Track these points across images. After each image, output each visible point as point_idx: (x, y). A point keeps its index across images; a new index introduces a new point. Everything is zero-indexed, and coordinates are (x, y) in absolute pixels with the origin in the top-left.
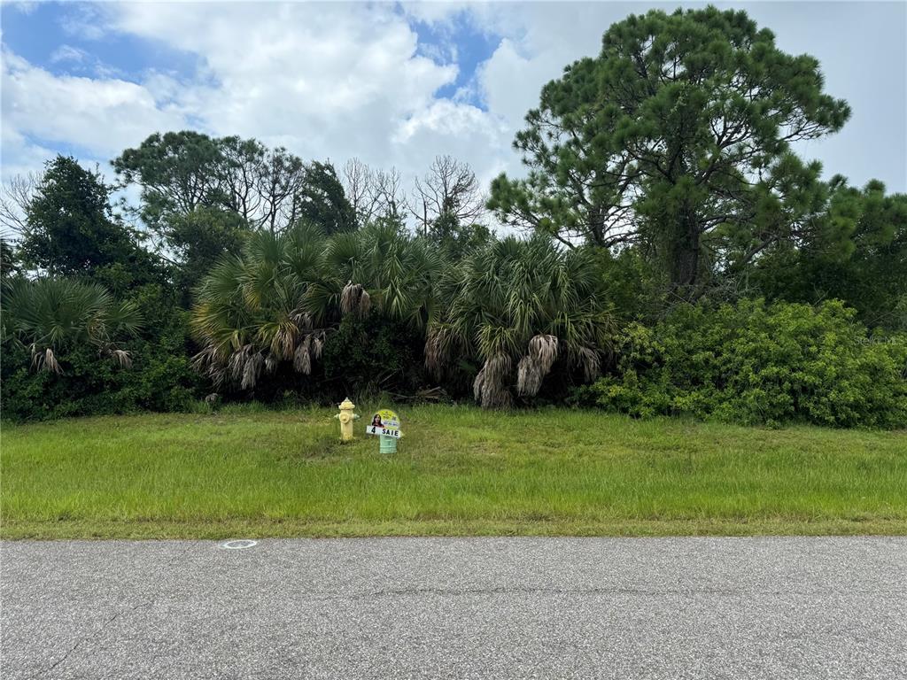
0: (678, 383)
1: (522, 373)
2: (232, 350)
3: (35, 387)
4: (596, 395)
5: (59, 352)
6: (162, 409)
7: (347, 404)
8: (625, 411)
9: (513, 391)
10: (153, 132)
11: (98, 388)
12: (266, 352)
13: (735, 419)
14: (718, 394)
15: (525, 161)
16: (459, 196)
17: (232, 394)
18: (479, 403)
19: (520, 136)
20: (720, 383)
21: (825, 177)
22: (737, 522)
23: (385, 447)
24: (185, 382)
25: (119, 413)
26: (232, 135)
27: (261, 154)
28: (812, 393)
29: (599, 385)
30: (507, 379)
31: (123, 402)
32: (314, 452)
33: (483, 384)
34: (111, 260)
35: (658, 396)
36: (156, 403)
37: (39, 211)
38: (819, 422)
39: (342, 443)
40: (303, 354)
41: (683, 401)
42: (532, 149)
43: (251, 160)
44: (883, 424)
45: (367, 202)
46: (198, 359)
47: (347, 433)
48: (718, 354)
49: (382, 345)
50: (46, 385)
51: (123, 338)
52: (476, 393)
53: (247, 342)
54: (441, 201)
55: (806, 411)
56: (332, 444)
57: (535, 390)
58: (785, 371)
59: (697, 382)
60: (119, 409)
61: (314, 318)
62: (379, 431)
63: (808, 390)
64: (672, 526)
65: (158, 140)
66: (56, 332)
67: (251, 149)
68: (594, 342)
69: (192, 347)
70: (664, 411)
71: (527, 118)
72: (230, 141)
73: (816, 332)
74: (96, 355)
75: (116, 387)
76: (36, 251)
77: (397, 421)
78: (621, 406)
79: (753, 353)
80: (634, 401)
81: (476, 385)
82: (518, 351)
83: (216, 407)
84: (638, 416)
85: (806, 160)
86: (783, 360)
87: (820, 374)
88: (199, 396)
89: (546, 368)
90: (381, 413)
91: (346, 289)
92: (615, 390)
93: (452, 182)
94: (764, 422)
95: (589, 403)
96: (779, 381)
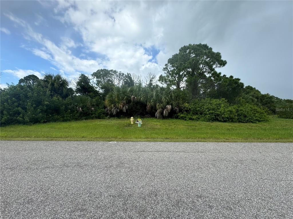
0: (193, 114)
1: (164, 112)
2: (112, 108)
3: (78, 114)
4: (178, 116)
5: (82, 108)
6: (100, 118)
7: (132, 118)
8: (183, 119)
9: (163, 115)
10: (99, 69)
11: (89, 115)
12: (118, 108)
13: (204, 121)
14: (201, 116)
15: (165, 73)
16: (153, 79)
17: (112, 116)
18: (156, 118)
19: (164, 68)
20: (201, 114)
21: (222, 75)
22: (204, 139)
23: (139, 126)
24: (104, 114)
25: (92, 119)
26: (112, 69)
27: (117, 73)
28: (219, 116)
29: (179, 114)
30: (162, 113)
31: (93, 117)
32: (126, 126)
33: (157, 114)
34: (91, 92)
35: (190, 116)
36: (99, 117)
37: (79, 84)
38: (220, 121)
39: (131, 125)
40: (124, 108)
41: (194, 117)
42: (166, 71)
43: (115, 74)
44: (232, 121)
45: (136, 80)
46: (106, 109)
47: (132, 123)
48: (201, 109)
49: (138, 107)
50: (80, 114)
51: (93, 106)
52: (156, 116)
53: (114, 107)
54: (149, 80)
55: (217, 119)
56: (129, 125)
57: (167, 115)
58: (214, 111)
59: (197, 114)
60: (92, 118)
61: (126, 102)
62: (138, 123)
63: (218, 115)
64: (192, 140)
65: (99, 71)
66: (81, 105)
67: (115, 72)
68: (178, 106)
69: (105, 107)
70: (190, 119)
71: (165, 65)
72: (112, 71)
73: (220, 104)
74: (89, 109)
75: (92, 114)
76: (78, 91)
77: (141, 121)
78: (182, 118)
79: (208, 108)
80: (185, 117)
81: (156, 114)
82: (164, 108)
83: (109, 118)
84: (186, 120)
85: (218, 72)
86: (213, 109)
87: (220, 112)
88: (106, 116)
89: (169, 111)
90: (138, 119)
91: (132, 97)
92: (182, 115)
93: (151, 77)
94: (209, 121)
95: (177, 118)
96: (212, 113)
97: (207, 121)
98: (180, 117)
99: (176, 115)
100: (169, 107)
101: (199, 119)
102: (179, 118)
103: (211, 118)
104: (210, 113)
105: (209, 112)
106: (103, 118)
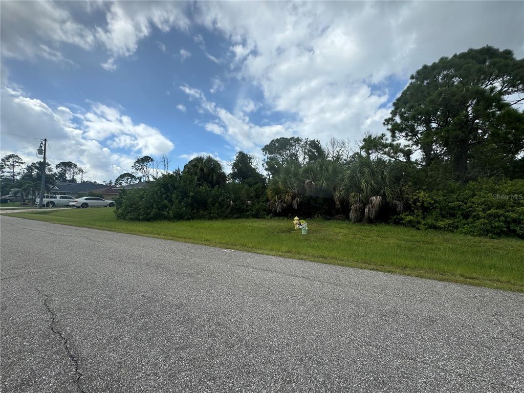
0: (443, 216)
1: (366, 210)
2: (276, 202)
3: (229, 210)
5: (234, 201)
6: (258, 218)
7: (296, 218)
8: (414, 226)
9: (364, 216)
11: (243, 212)
12: (284, 202)
13: (471, 233)
14: (464, 221)
15: (388, 129)
17: (275, 214)
18: (351, 221)
19: (386, 120)
23: (303, 232)
24: (264, 210)
25: (248, 218)
29: (403, 215)
30: (361, 212)
31: (249, 215)
33: (352, 214)
34: (250, 177)
35: (430, 221)
36: (257, 216)
37: (235, 166)
39: (294, 230)
40: (295, 203)
41: (443, 223)
43: (298, 143)
46: (268, 204)
50: (231, 210)
51: (250, 198)
52: (350, 217)
53: (279, 199)
56: (292, 230)
57: (373, 217)
60: (248, 217)
66: (233, 196)
67: (298, 140)
69: (268, 200)
70: (434, 227)
72: (292, 139)
74: (243, 202)
75: (247, 211)
76: (234, 176)
78: (412, 225)
80: (419, 223)
82: (366, 202)
83: (271, 218)
88: (268, 214)
89: (376, 208)
91: (307, 182)
92: (409, 218)
94: (486, 235)
95: (398, 223)
96: (497, 216)
97: (480, 235)
98: (404, 222)
99: (395, 217)
100: (376, 200)
101: (457, 227)
102: (404, 225)
103: (492, 227)
104: (490, 215)
105: (489, 212)
106: (262, 218)
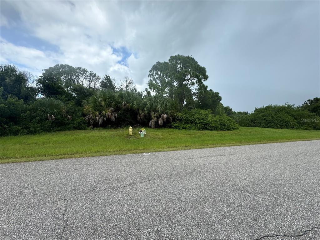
0: (185, 123)
1: (160, 121)
2: (96, 116)
5: (55, 116)
6: (79, 129)
7: (131, 127)
9: (158, 125)
10: (57, 64)
11: (64, 124)
12: (104, 116)
13: (195, 129)
14: (192, 125)
16: (129, 85)
17: (96, 125)
18: (151, 128)
20: (192, 123)
23: (142, 136)
25: (69, 130)
28: (207, 125)
29: (173, 123)
30: (157, 123)
33: (152, 123)
35: (182, 126)
36: (79, 127)
38: (209, 130)
39: (130, 135)
40: (113, 117)
41: (187, 126)
44: (217, 130)
46: (87, 117)
47: (131, 133)
52: (150, 125)
55: (206, 128)
56: (128, 136)
57: (162, 125)
58: (203, 121)
59: (188, 123)
60: (69, 129)
61: (114, 109)
62: (141, 133)
63: (206, 124)
66: (55, 111)
67: (85, 71)
70: (183, 128)
73: (207, 115)
74: (63, 117)
77: (145, 131)
78: (176, 127)
79: (198, 118)
80: (178, 127)
82: (159, 116)
84: (179, 129)
86: (203, 119)
87: (209, 121)
88: (88, 126)
89: (165, 120)
90: (142, 129)
91: (123, 103)
92: (175, 125)
93: (128, 82)
94: (200, 130)
95: (170, 127)
96: (202, 123)
97: (198, 130)
98: (173, 126)
99: (169, 124)
100: (165, 116)
101: (190, 128)
103: (201, 127)
104: (200, 122)
105: (200, 121)
